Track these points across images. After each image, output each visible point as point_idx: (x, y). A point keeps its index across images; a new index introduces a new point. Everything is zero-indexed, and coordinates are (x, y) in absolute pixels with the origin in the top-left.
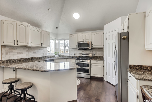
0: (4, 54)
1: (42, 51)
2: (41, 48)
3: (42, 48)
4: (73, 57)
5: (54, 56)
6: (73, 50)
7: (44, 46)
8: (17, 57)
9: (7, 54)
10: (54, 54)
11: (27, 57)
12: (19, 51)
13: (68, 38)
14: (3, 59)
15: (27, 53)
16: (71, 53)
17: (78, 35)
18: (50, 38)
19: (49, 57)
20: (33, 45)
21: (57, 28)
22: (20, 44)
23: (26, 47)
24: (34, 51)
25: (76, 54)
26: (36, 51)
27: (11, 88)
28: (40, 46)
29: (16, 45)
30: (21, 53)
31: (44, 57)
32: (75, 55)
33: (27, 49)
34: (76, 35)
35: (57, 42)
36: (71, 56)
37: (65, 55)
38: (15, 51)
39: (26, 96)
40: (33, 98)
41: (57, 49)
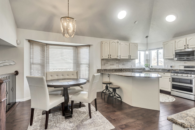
0: (103, 65)
1: (130, 63)
2: (129, 60)
3: (131, 61)
4: (169, 71)
5: (144, 69)
6: (170, 61)
7: (132, 58)
8: (110, 67)
9: (104, 65)
10: (144, 67)
11: (118, 68)
12: (112, 63)
13: (162, 46)
14: (102, 69)
15: (117, 65)
16: (167, 65)
17: (176, 41)
18: (138, 49)
19: (137, 69)
20: (121, 58)
21: (147, 37)
22: (112, 57)
23: (116, 59)
24: (123, 63)
25: (174, 67)
26: (125, 63)
27: (107, 88)
28: (128, 58)
29: (110, 58)
30: (113, 65)
31: (132, 69)
32: (172, 68)
33: (117, 61)
34: (173, 41)
35: (147, 52)
36: (167, 69)
37: (158, 67)
38: (109, 63)
39: (115, 95)
40: (120, 97)
41: (148, 60)
